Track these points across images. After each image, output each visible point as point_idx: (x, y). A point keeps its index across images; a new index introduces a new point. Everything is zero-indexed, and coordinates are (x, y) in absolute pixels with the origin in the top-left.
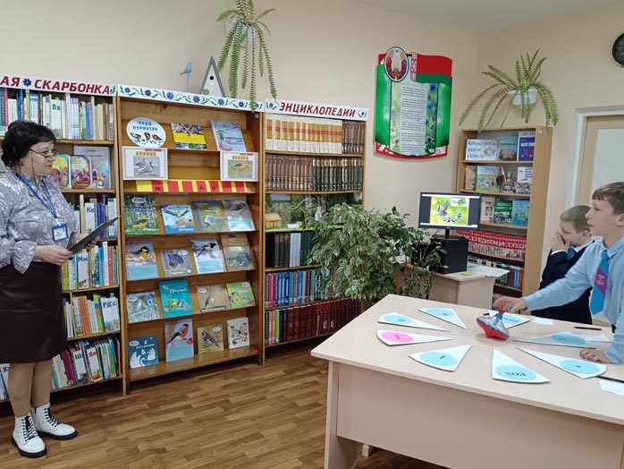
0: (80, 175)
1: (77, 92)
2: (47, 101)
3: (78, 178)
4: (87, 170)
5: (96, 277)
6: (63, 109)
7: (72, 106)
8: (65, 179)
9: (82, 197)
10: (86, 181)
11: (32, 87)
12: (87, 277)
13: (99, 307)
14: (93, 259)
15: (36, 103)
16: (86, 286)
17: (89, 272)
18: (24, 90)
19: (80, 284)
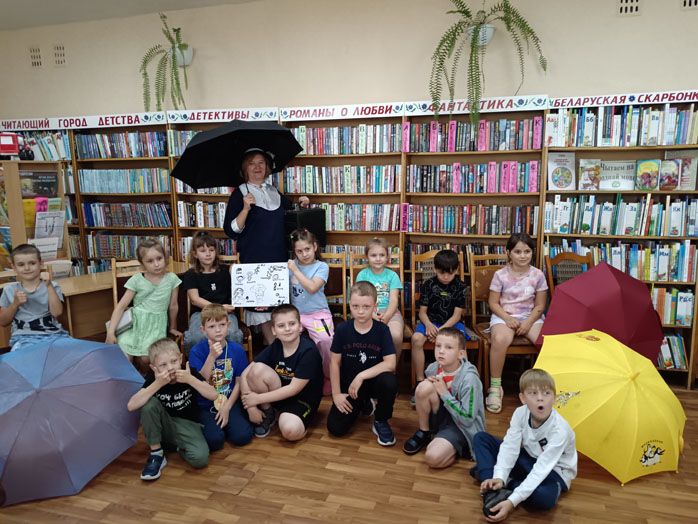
0: (669, 177)
1: (675, 101)
2: (648, 113)
3: (667, 181)
4: (676, 173)
5: (675, 272)
6: (661, 119)
7: (671, 116)
8: (654, 181)
9: (668, 198)
10: (675, 183)
11: (636, 102)
12: (666, 271)
13: (675, 300)
14: (674, 255)
15: (637, 116)
16: (665, 280)
17: (669, 266)
18: (628, 106)
19: (659, 277)
